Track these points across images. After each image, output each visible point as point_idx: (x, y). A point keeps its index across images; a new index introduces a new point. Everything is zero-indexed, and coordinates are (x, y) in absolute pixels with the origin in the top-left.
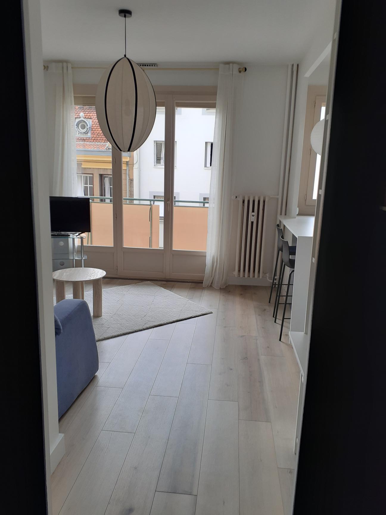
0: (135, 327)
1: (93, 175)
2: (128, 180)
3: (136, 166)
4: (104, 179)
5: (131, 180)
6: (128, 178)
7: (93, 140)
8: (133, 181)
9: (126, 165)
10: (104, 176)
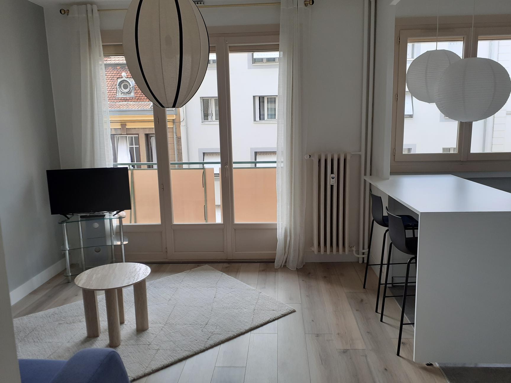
0: (195, 346)
1: (138, 136)
2: (175, 138)
3: (182, 124)
4: (150, 138)
5: (179, 139)
6: (175, 136)
7: (137, 99)
8: (181, 139)
9: (172, 123)
10: (150, 135)
